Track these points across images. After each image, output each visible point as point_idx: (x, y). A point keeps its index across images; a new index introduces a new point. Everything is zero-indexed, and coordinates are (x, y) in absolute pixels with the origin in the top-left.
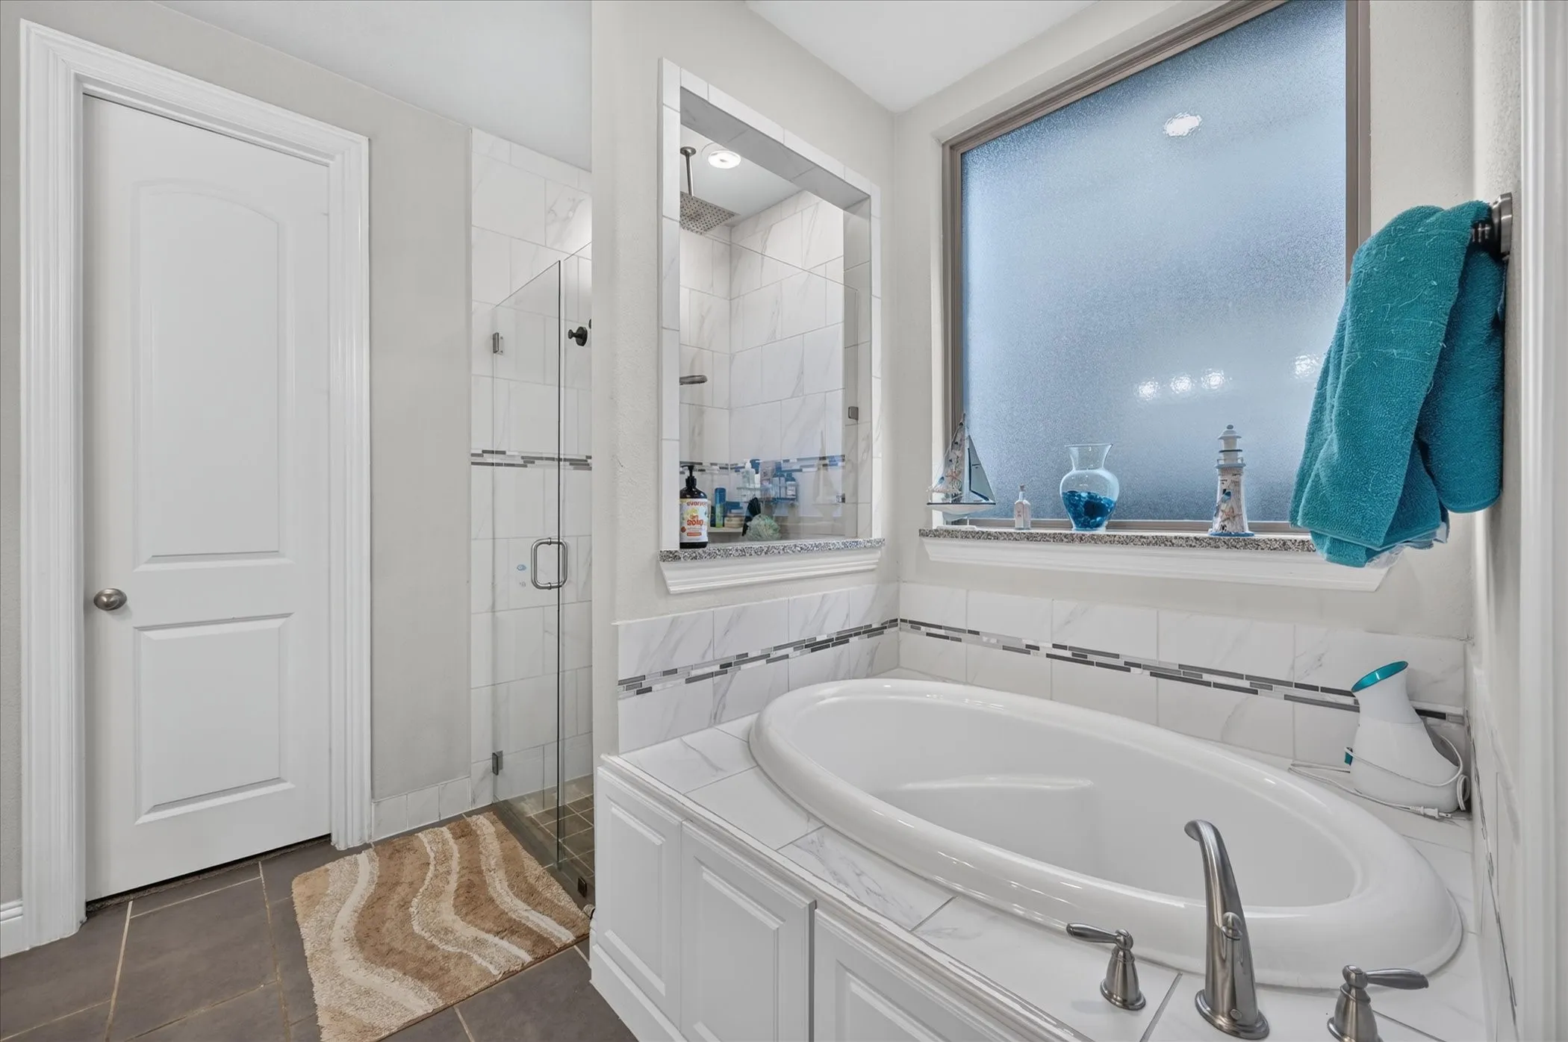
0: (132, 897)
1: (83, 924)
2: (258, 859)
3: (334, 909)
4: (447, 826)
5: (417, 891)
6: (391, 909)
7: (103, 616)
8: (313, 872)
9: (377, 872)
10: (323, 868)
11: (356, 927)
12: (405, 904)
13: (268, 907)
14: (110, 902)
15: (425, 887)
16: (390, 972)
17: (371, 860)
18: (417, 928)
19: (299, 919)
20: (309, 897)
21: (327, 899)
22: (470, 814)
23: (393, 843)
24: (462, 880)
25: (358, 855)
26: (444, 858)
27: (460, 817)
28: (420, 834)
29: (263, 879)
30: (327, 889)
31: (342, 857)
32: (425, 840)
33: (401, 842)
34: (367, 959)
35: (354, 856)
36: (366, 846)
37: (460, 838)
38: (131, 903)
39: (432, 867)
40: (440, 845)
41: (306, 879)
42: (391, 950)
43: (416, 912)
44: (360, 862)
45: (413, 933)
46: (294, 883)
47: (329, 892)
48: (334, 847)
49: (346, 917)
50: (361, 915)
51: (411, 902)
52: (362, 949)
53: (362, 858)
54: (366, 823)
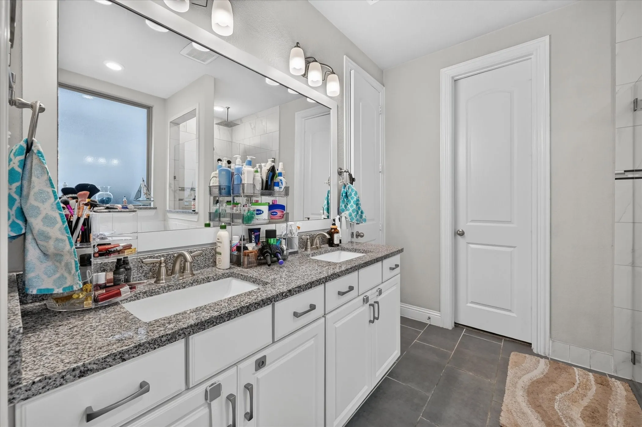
0: (466, 328)
1: (453, 328)
2: (503, 337)
3: (523, 373)
4: (593, 373)
5: (563, 392)
6: (548, 389)
7: (459, 237)
8: (520, 354)
9: (546, 371)
10: (524, 355)
11: (529, 386)
12: (554, 393)
13: (500, 355)
14: (460, 326)
15: (568, 393)
16: (537, 414)
17: (546, 364)
18: (556, 407)
19: (509, 367)
20: (515, 362)
21: (522, 367)
22: (611, 376)
23: (559, 364)
24: (592, 404)
25: (541, 359)
26: (586, 387)
27: (605, 374)
28: (575, 368)
29: (502, 345)
30: (523, 363)
31: (534, 355)
32: (577, 373)
33: (563, 366)
34: (528, 401)
35: (539, 358)
36: (546, 358)
37: (599, 384)
38: (465, 329)
39: (576, 387)
40: (585, 380)
41: (517, 355)
42: (540, 406)
43: (559, 400)
44: (540, 362)
45: (554, 407)
46: (513, 353)
47: (523, 365)
48: (532, 350)
49: (526, 379)
50: (533, 383)
51: (558, 394)
52: (528, 396)
53: (542, 361)
54: (547, 347)
